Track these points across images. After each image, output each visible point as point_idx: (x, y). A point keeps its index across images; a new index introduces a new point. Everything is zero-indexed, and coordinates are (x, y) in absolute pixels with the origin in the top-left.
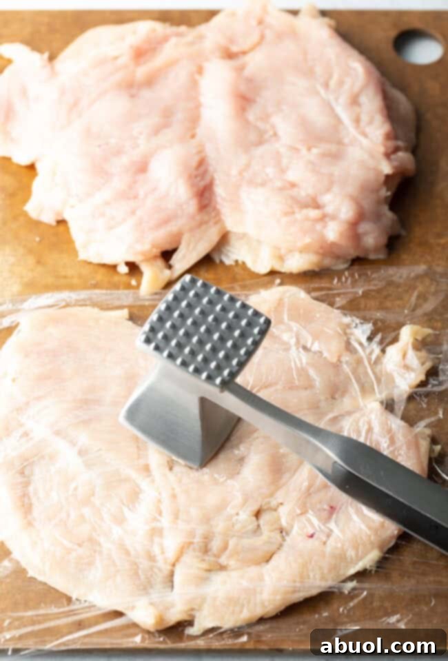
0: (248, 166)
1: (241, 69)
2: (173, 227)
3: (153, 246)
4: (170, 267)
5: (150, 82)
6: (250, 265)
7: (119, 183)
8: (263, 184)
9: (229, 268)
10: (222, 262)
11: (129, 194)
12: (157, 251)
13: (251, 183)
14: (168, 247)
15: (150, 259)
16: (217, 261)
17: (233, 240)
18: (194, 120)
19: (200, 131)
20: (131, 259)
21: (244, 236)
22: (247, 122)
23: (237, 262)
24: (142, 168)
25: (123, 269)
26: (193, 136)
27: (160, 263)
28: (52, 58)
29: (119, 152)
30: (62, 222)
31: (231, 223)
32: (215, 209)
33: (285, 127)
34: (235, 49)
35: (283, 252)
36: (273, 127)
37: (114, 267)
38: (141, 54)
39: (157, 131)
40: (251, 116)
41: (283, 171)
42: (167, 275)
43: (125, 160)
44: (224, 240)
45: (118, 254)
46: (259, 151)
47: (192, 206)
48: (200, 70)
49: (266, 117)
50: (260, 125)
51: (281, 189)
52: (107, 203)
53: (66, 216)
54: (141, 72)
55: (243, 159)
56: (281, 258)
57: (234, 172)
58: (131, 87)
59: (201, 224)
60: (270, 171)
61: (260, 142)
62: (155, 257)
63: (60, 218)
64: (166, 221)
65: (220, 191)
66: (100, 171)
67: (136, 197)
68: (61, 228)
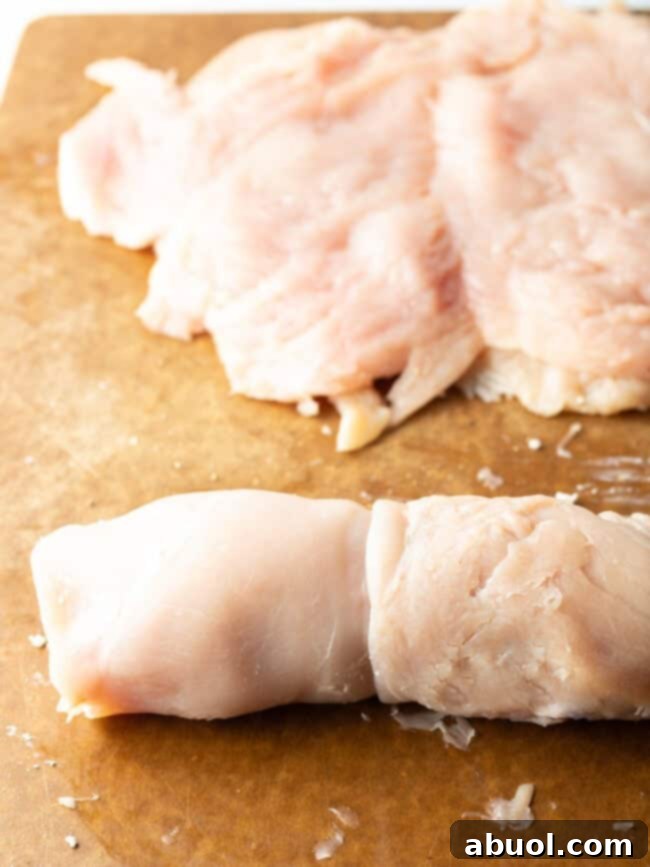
0: (520, 240)
1: (503, 90)
2: (395, 336)
3: (362, 368)
4: (388, 404)
5: (349, 111)
6: (526, 399)
7: (298, 265)
8: (548, 267)
9: (488, 407)
10: (477, 398)
11: (315, 284)
12: (366, 378)
13: (528, 265)
14: (386, 371)
15: (354, 391)
16: (469, 394)
17: (496, 360)
18: (426, 167)
19: (436, 185)
20: (322, 390)
21: (515, 354)
22: (516, 172)
23: (503, 397)
24: (339, 241)
25: (310, 408)
26: (425, 193)
27: (371, 398)
28: (182, 81)
29: (298, 216)
30: (202, 335)
31: (493, 332)
32: (464, 309)
33: (581, 179)
34: (491, 61)
35: (583, 378)
36: (561, 178)
37: (292, 407)
38: (333, 68)
39: (363, 184)
40: (525, 159)
41: (581, 246)
42: (383, 416)
43: (309, 229)
44: (481, 361)
45: (300, 382)
46: (539, 216)
47: (426, 302)
48: (434, 93)
49: (549, 162)
50: (541, 175)
51: (581, 274)
52: (280, 298)
53: (211, 324)
54: (335, 95)
55: (511, 229)
56: (581, 390)
57: (496, 248)
58: (317, 117)
59: (441, 333)
60: (559, 246)
61: (541, 200)
62: (361, 389)
63: (198, 329)
64: (381, 327)
65: (473, 280)
66: (267, 246)
67: (328, 287)
68: (201, 344)
